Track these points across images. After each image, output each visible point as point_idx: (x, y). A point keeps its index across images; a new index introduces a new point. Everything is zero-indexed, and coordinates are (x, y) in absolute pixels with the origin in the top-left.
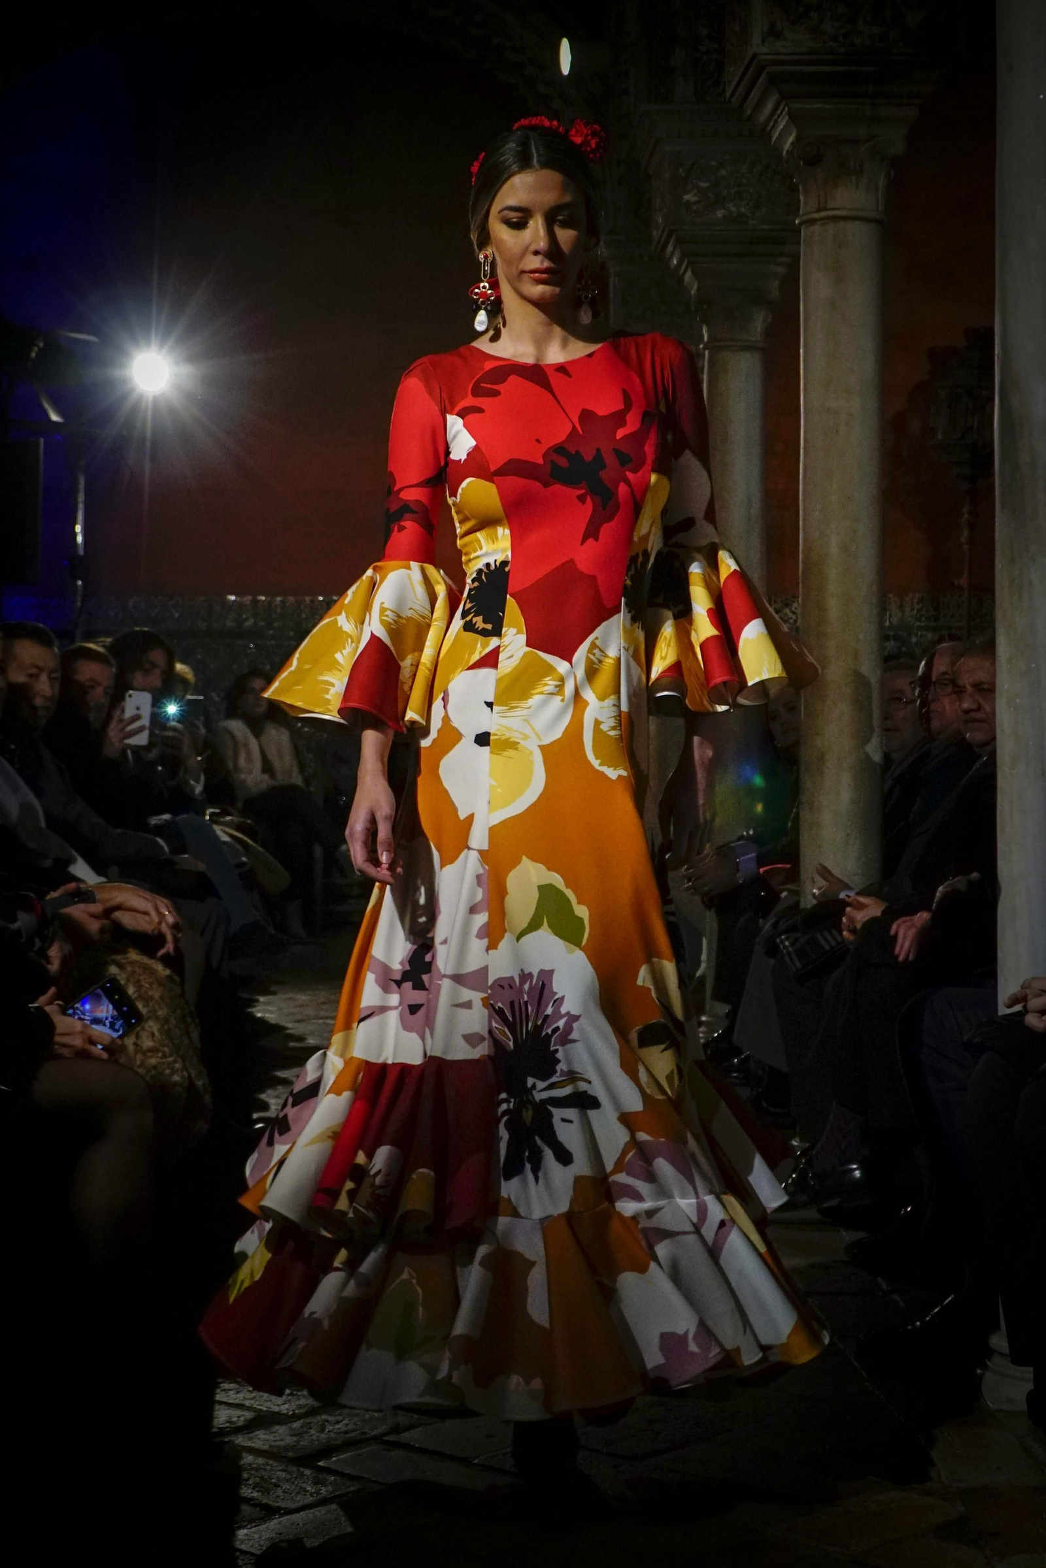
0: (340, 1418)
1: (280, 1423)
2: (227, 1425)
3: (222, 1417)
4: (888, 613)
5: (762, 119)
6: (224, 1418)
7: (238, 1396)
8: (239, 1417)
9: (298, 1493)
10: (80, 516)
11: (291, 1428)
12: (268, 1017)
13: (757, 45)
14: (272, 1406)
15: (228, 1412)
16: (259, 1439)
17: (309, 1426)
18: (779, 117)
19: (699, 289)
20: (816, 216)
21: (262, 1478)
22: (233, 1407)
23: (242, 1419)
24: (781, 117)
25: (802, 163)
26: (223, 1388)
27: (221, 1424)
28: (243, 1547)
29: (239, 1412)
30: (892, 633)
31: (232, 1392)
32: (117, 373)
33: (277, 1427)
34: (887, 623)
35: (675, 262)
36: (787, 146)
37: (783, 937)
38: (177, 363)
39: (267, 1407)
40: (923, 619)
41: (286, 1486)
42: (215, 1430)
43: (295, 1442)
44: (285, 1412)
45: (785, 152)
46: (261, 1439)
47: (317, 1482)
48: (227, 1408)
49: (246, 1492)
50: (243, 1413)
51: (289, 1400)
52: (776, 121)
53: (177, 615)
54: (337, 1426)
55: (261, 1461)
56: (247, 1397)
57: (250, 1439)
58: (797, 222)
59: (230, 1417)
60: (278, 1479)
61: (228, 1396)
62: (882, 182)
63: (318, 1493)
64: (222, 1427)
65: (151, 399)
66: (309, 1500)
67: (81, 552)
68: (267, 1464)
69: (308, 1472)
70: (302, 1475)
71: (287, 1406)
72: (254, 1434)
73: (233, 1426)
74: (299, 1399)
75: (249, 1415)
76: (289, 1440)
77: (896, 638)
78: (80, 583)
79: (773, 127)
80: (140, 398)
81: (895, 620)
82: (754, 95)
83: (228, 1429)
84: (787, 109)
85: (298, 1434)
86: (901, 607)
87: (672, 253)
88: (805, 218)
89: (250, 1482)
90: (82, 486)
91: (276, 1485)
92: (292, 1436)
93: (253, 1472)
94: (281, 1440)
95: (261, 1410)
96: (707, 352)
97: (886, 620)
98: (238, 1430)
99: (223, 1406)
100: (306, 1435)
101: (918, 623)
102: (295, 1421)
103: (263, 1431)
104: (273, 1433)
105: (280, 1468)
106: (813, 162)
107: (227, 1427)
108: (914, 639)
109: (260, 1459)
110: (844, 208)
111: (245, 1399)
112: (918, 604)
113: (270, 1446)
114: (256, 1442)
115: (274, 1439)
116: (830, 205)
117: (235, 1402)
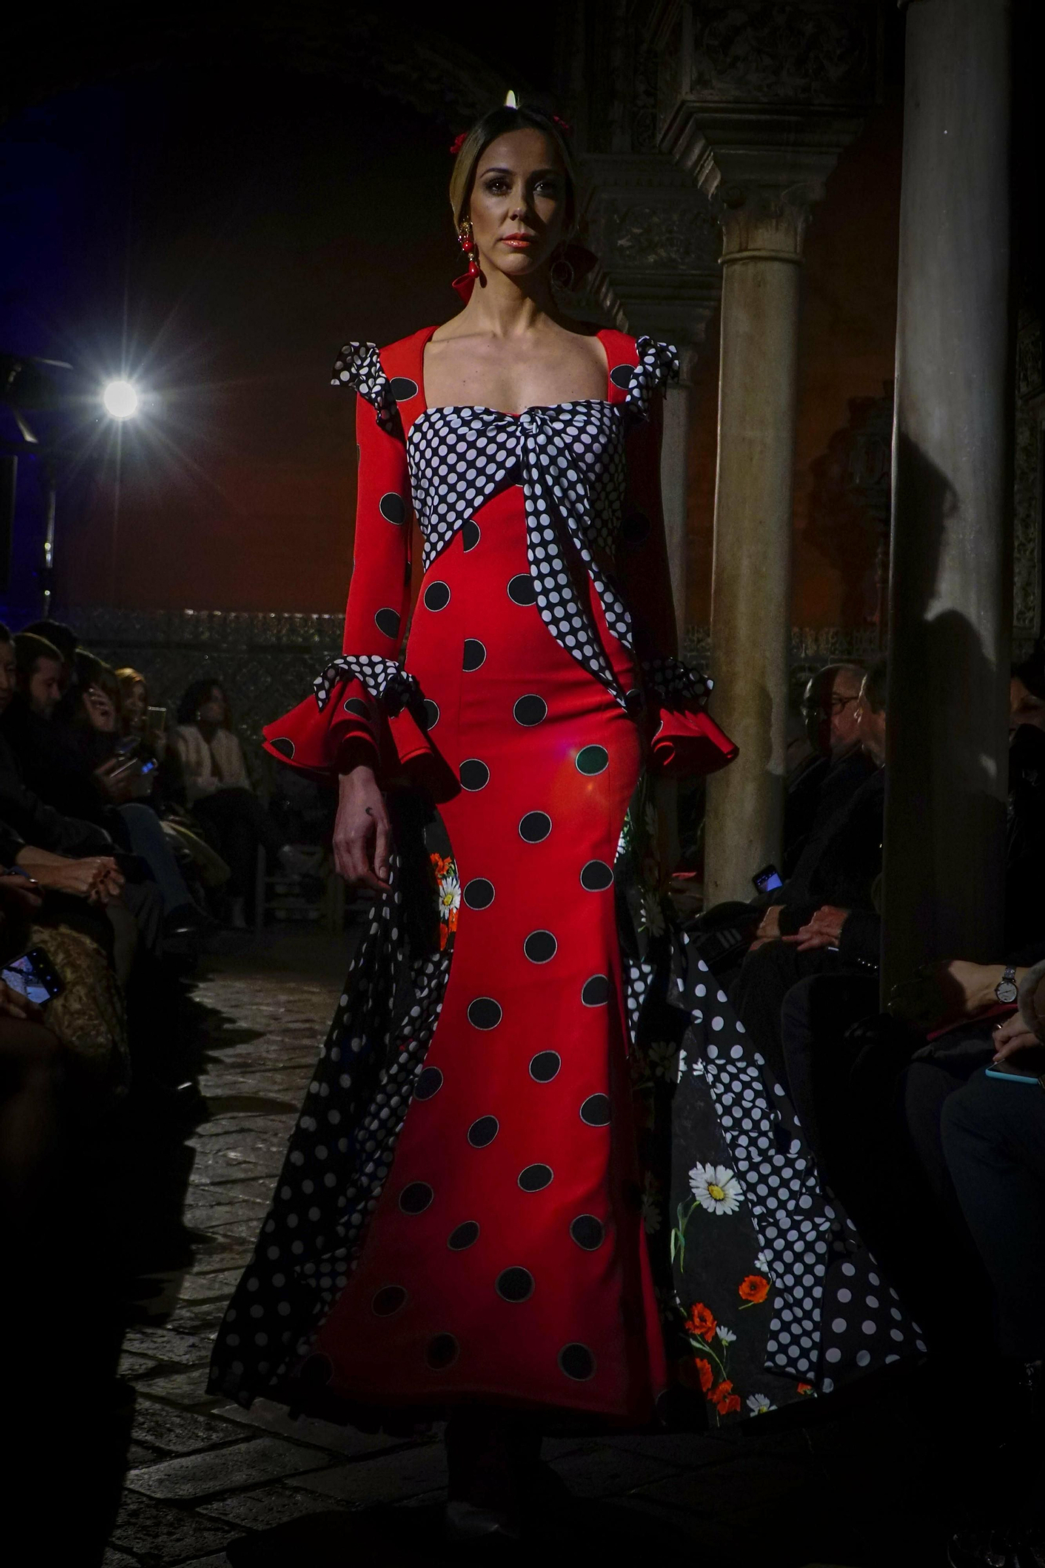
1: (178, 1372)
2: (130, 1372)
3: (126, 1365)
4: (804, 645)
5: (690, 163)
7: (142, 1345)
8: (141, 1365)
9: (190, 1438)
10: (51, 531)
11: (189, 1377)
13: (686, 93)
14: (173, 1356)
15: (132, 1360)
16: (158, 1386)
18: (705, 162)
20: (738, 256)
21: (157, 1422)
22: (137, 1356)
23: (144, 1367)
24: (707, 162)
25: (725, 205)
26: (128, 1338)
27: (123, 1371)
28: (131, 1486)
29: (142, 1361)
31: (133, 1341)
32: (90, 400)
33: (175, 1377)
35: (608, 303)
36: (712, 190)
38: (145, 391)
39: (168, 1357)
40: (837, 652)
41: (178, 1431)
42: (118, 1377)
43: (192, 1390)
44: (185, 1362)
45: (710, 196)
46: (161, 1386)
47: (210, 1428)
48: (131, 1356)
49: (138, 1434)
50: (145, 1362)
52: (702, 166)
55: (158, 1406)
56: (149, 1345)
57: (150, 1386)
58: (719, 261)
59: (133, 1365)
60: (172, 1424)
61: (133, 1345)
62: (801, 226)
63: (209, 1438)
64: (123, 1374)
65: (120, 425)
66: (200, 1445)
67: (50, 564)
68: (163, 1410)
69: (201, 1419)
70: (196, 1421)
71: (187, 1356)
72: (155, 1381)
73: (135, 1373)
74: (200, 1351)
75: (151, 1364)
76: (187, 1388)
78: (48, 593)
79: (699, 172)
80: (112, 421)
81: (810, 652)
82: (682, 141)
83: (130, 1376)
84: (712, 154)
85: (196, 1383)
86: (816, 640)
87: (606, 295)
88: (728, 257)
89: (145, 1426)
90: (53, 503)
91: (170, 1430)
92: (189, 1384)
93: (148, 1417)
94: (179, 1388)
95: (162, 1360)
97: (802, 653)
98: (139, 1377)
99: (127, 1354)
101: (832, 656)
102: (193, 1371)
103: (162, 1379)
104: (173, 1381)
105: (175, 1414)
106: (736, 205)
107: (128, 1374)
109: (157, 1405)
110: (764, 249)
111: (148, 1348)
112: (833, 638)
113: (168, 1393)
114: (153, 1389)
115: (172, 1386)
116: (751, 246)
117: (139, 1351)
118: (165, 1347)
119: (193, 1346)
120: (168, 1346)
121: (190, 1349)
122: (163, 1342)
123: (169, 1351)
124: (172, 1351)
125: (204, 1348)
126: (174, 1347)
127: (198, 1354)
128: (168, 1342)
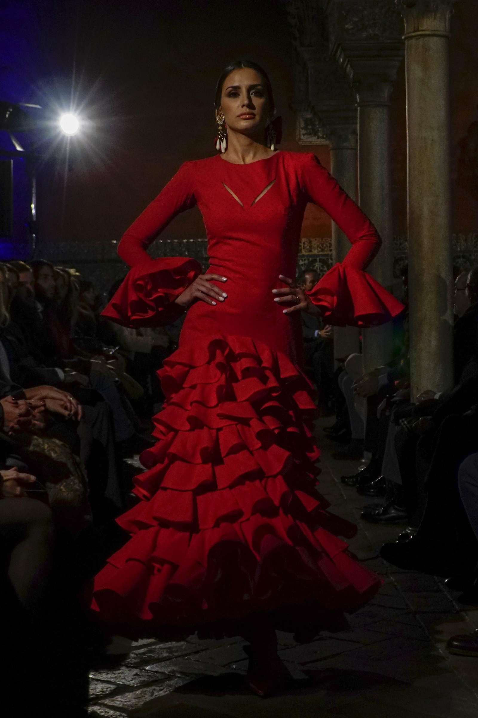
0: (162, 688)
1: (129, 691)
4: (459, 244)
6: (99, 689)
7: (107, 676)
8: (107, 688)
10: (34, 199)
11: (135, 694)
12: (134, 464)
14: (125, 682)
15: (101, 686)
16: (117, 701)
17: (144, 693)
19: (354, 75)
20: (413, 34)
22: (104, 683)
23: (109, 689)
25: (405, 6)
29: (108, 686)
30: (461, 255)
31: (104, 674)
33: (128, 694)
34: (459, 249)
35: (341, 60)
37: (404, 419)
39: (123, 682)
44: (132, 685)
45: (396, 1)
46: (119, 701)
50: (110, 686)
51: (135, 678)
53: (86, 251)
54: (161, 692)
55: (118, 713)
56: (112, 676)
57: (113, 701)
58: (403, 38)
59: (102, 688)
61: (102, 676)
62: (448, 16)
64: (98, 694)
67: (34, 219)
68: (121, 715)
71: (133, 681)
72: (116, 698)
73: (104, 693)
74: (140, 677)
75: (113, 687)
76: (134, 701)
77: (463, 257)
78: (34, 235)
81: (463, 247)
83: (101, 696)
86: (466, 240)
87: (340, 56)
88: (407, 35)
90: (34, 184)
92: (135, 698)
94: (129, 701)
95: (119, 684)
96: (359, 108)
100: (143, 698)
101: (475, 249)
102: (137, 690)
103: (120, 696)
104: (126, 697)
106: (411, 6)
107: (100, 694)
108: (473, 257)
109: (117, 712)
110: (428, 30)
111: (111, 678)
112: (475, 239)
113: (123, 705)
114: (115, 703)
115: (125, 701)
116: (420, 28)
117: (106, 679)
118: (120, 676)
119: (136, 674)
120: (122, 675)
121: (135, 677)
122: (119, 673)
123: (123, 679)
124: (125, 679)
125: (143, 675)
126: (125, 676)
127: (140, 679)
128: (122, 673)
